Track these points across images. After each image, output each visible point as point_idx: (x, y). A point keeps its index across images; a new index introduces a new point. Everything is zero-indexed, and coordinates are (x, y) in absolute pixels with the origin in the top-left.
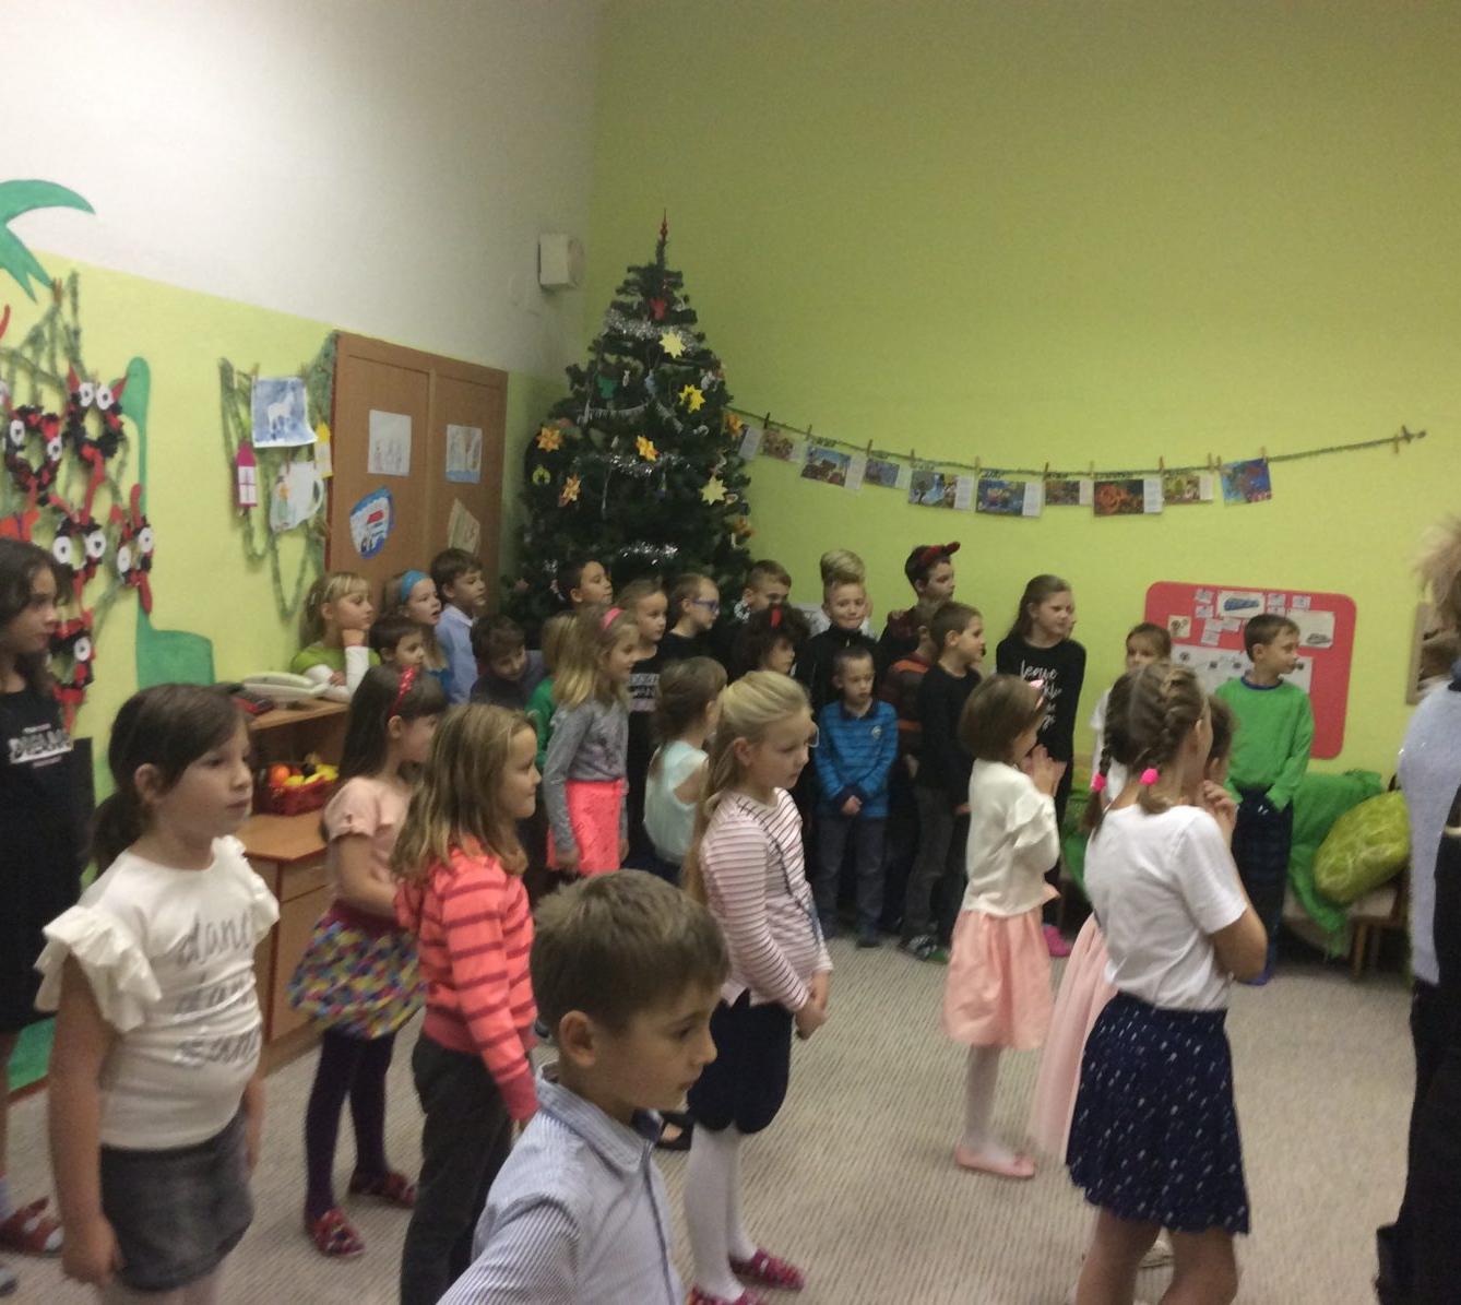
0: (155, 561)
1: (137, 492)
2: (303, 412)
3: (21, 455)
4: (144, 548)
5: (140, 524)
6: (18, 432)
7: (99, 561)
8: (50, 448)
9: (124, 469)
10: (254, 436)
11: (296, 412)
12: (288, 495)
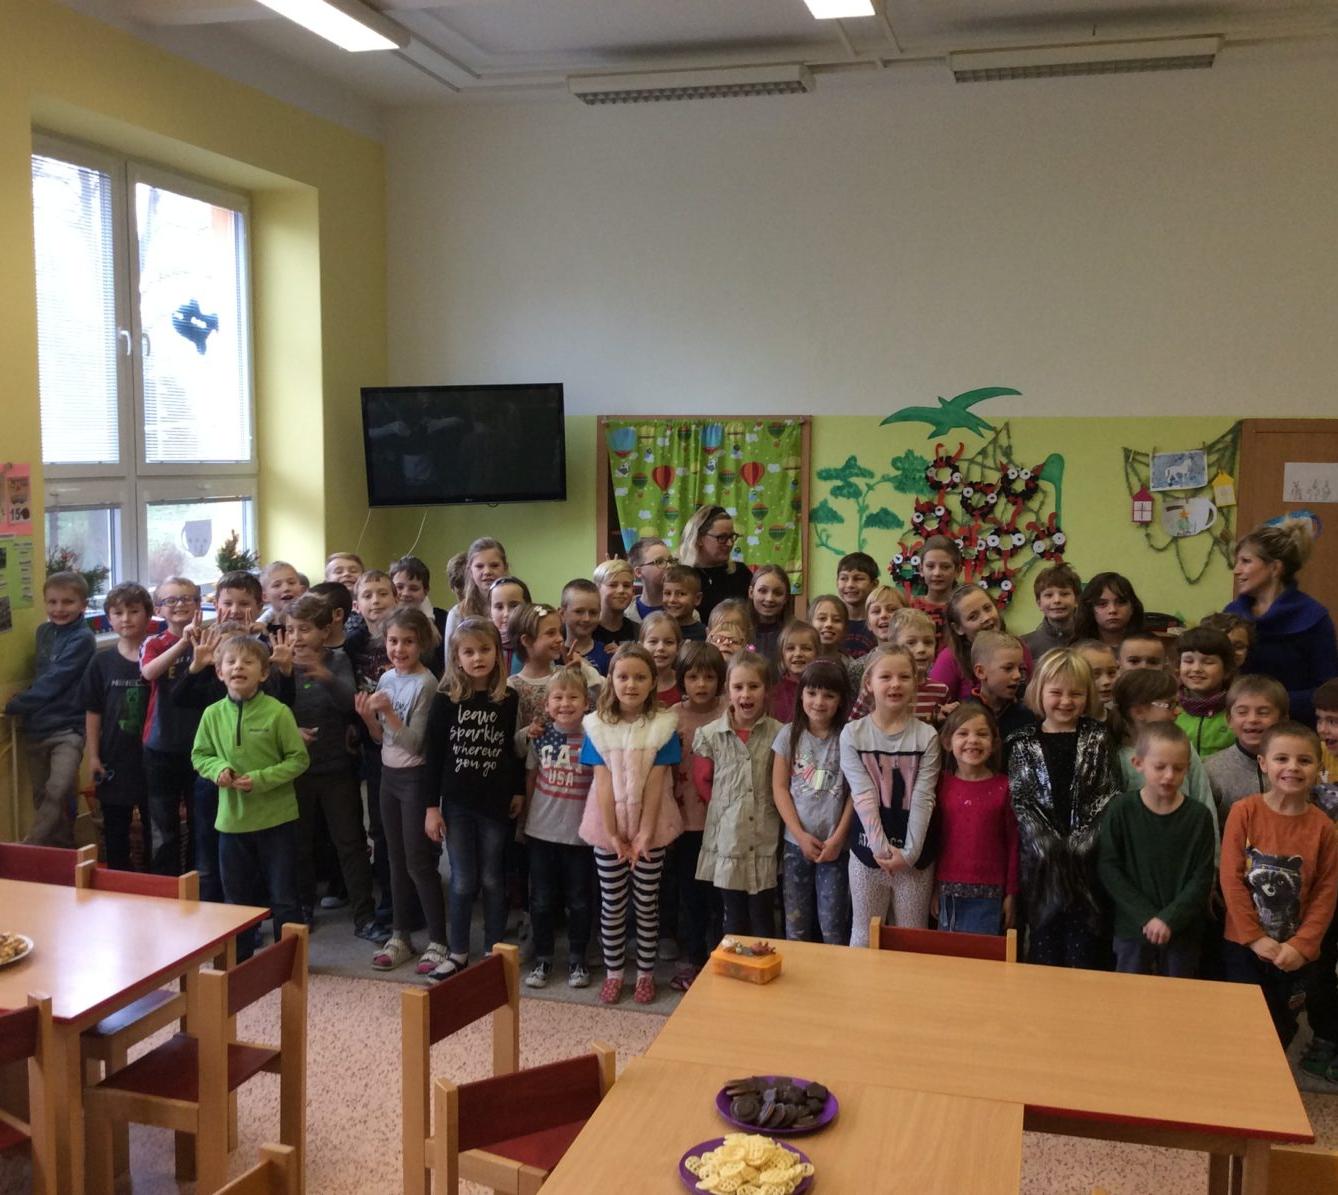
0: (1066, 548)
1: (1054, 516)
2: (1204, 469)
3: (969, 501)
4: (1059, 542)
5: (1054, 531)
6: (968, 492)
7: (1021, 547)
8: (989, 497)
9: (1042, 507)
10: (1151, 485)
11: (1194, 472)
12: (1189, 516)
